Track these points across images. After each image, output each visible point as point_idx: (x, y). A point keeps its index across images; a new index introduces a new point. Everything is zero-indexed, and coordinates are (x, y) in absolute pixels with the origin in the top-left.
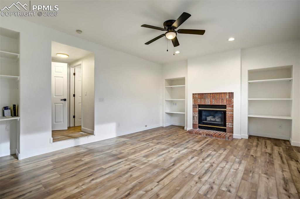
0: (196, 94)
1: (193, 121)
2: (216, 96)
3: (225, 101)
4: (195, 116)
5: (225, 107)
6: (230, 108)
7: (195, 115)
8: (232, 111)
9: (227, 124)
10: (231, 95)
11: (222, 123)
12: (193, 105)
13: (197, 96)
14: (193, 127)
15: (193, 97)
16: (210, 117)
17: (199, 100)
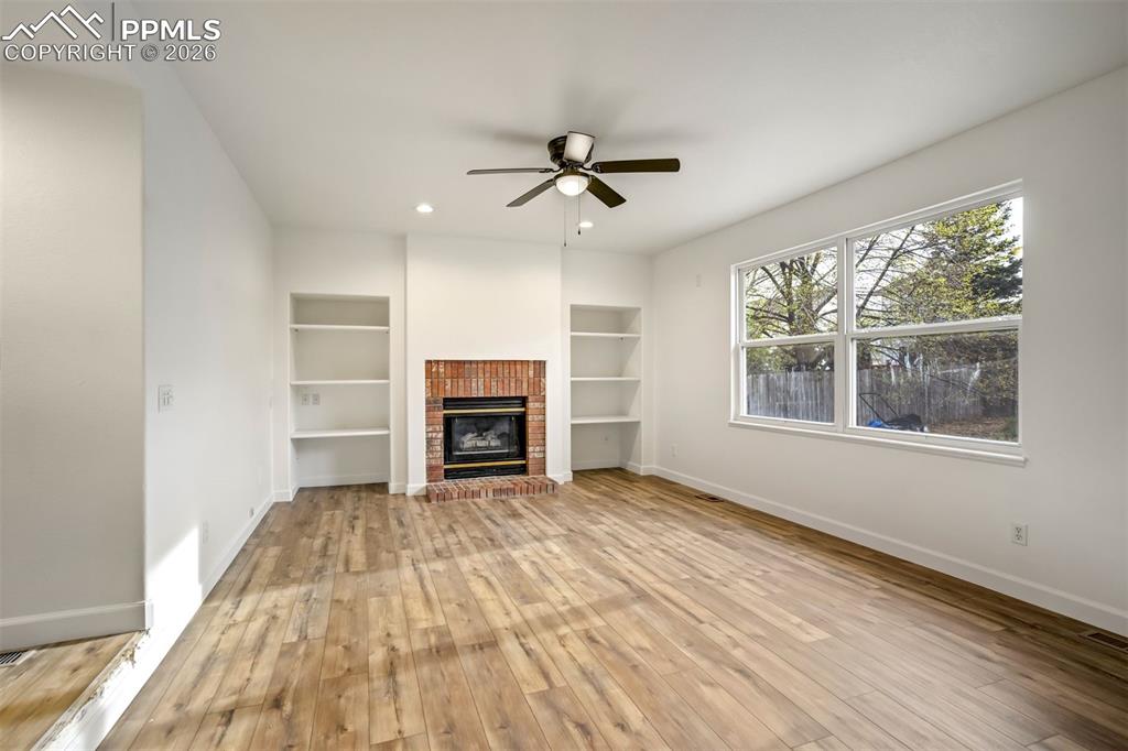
0: (438, 362)
1: (428, 458)
2: (500, 369)
3: (525, 385)
4: (436, 438)
5: (523, 401)
6: (537, 405)
7: (434, 435)
8: (543, 412)
9: (530, 449)
10: (540, 366)
11: (514, 449)
12: (428, 402)
13: (442, 370)
14: (429, 476)
15: (429, 374)
16: (470, 436)
17: (449, 381)
